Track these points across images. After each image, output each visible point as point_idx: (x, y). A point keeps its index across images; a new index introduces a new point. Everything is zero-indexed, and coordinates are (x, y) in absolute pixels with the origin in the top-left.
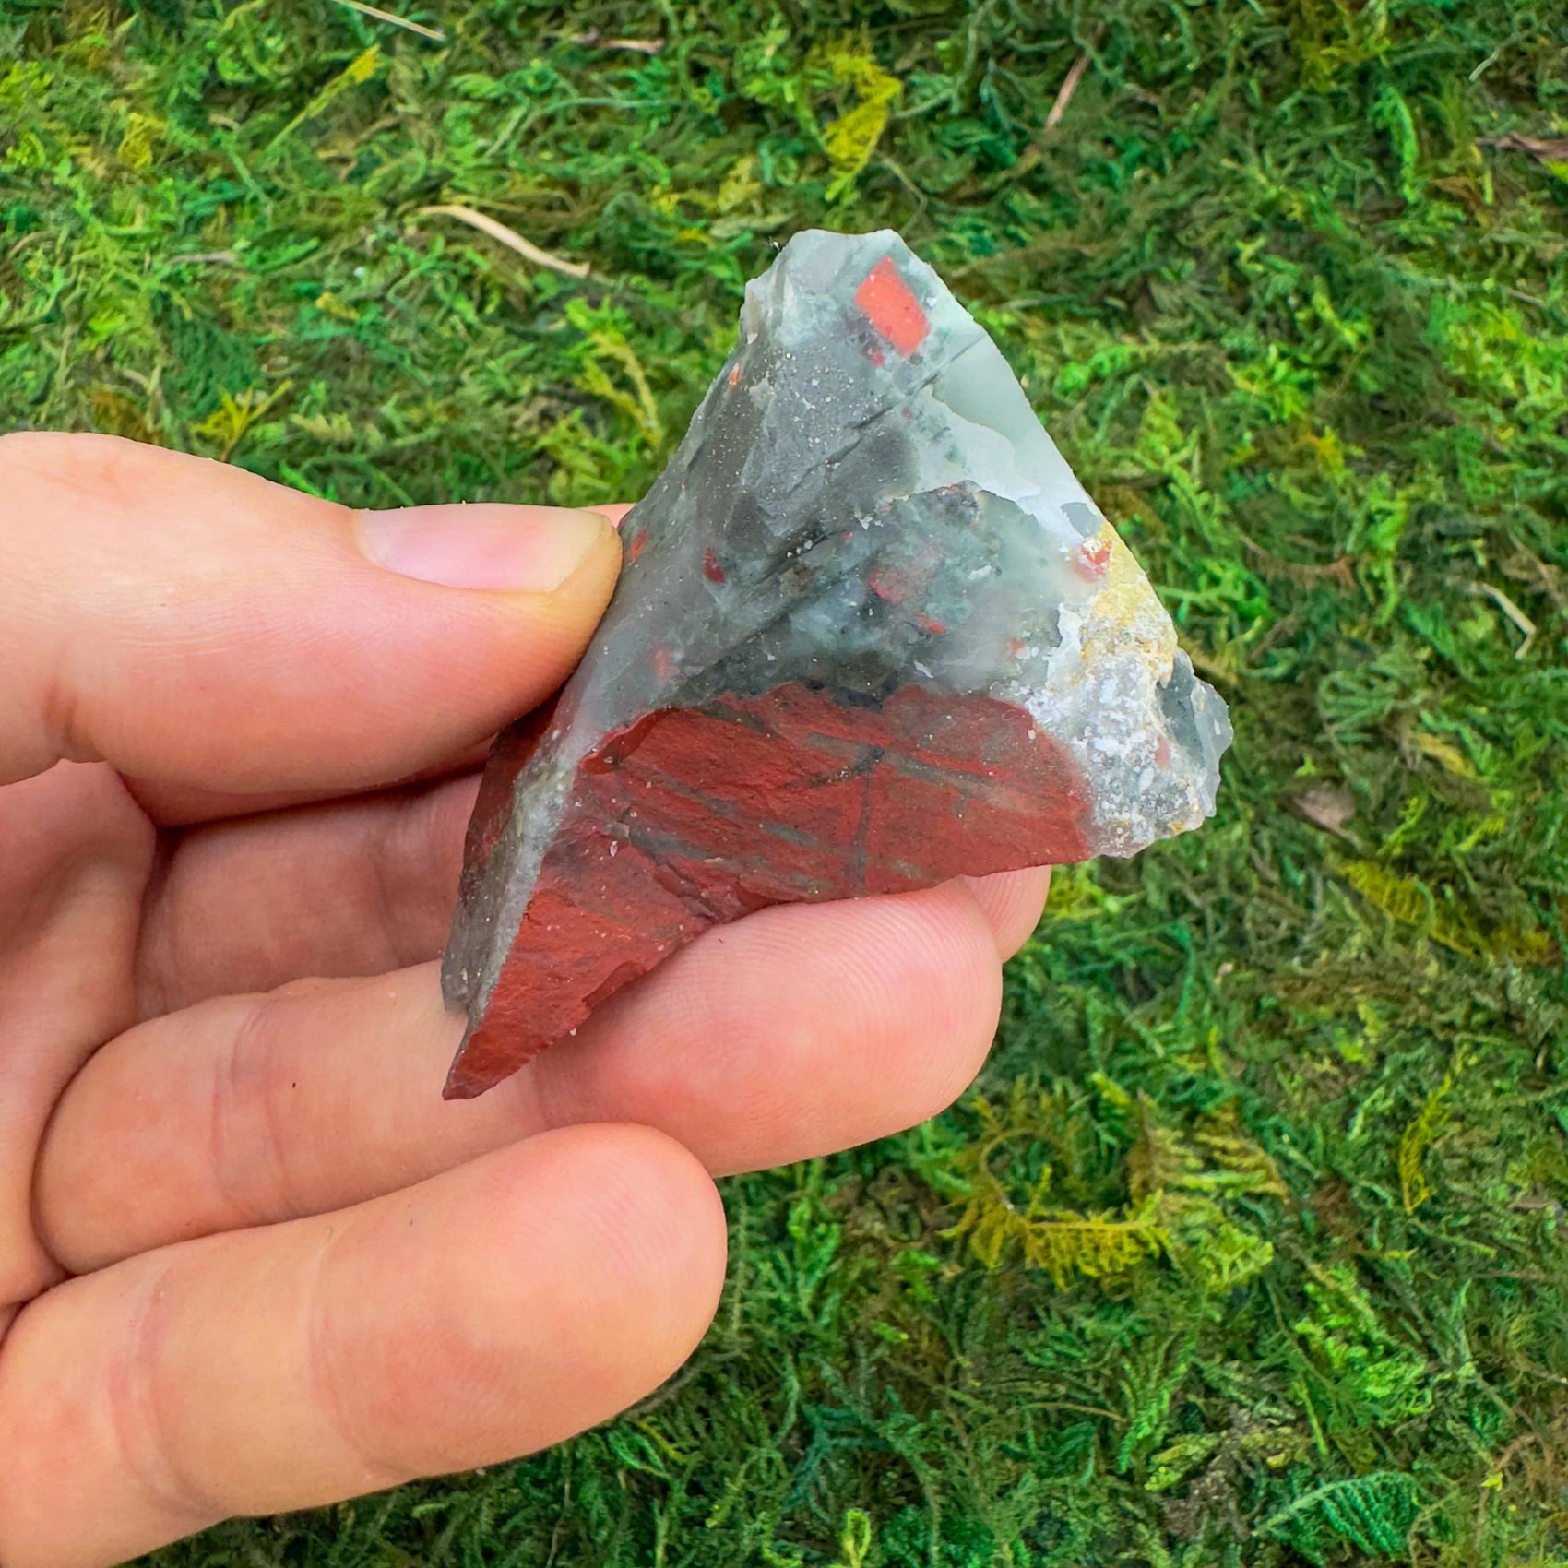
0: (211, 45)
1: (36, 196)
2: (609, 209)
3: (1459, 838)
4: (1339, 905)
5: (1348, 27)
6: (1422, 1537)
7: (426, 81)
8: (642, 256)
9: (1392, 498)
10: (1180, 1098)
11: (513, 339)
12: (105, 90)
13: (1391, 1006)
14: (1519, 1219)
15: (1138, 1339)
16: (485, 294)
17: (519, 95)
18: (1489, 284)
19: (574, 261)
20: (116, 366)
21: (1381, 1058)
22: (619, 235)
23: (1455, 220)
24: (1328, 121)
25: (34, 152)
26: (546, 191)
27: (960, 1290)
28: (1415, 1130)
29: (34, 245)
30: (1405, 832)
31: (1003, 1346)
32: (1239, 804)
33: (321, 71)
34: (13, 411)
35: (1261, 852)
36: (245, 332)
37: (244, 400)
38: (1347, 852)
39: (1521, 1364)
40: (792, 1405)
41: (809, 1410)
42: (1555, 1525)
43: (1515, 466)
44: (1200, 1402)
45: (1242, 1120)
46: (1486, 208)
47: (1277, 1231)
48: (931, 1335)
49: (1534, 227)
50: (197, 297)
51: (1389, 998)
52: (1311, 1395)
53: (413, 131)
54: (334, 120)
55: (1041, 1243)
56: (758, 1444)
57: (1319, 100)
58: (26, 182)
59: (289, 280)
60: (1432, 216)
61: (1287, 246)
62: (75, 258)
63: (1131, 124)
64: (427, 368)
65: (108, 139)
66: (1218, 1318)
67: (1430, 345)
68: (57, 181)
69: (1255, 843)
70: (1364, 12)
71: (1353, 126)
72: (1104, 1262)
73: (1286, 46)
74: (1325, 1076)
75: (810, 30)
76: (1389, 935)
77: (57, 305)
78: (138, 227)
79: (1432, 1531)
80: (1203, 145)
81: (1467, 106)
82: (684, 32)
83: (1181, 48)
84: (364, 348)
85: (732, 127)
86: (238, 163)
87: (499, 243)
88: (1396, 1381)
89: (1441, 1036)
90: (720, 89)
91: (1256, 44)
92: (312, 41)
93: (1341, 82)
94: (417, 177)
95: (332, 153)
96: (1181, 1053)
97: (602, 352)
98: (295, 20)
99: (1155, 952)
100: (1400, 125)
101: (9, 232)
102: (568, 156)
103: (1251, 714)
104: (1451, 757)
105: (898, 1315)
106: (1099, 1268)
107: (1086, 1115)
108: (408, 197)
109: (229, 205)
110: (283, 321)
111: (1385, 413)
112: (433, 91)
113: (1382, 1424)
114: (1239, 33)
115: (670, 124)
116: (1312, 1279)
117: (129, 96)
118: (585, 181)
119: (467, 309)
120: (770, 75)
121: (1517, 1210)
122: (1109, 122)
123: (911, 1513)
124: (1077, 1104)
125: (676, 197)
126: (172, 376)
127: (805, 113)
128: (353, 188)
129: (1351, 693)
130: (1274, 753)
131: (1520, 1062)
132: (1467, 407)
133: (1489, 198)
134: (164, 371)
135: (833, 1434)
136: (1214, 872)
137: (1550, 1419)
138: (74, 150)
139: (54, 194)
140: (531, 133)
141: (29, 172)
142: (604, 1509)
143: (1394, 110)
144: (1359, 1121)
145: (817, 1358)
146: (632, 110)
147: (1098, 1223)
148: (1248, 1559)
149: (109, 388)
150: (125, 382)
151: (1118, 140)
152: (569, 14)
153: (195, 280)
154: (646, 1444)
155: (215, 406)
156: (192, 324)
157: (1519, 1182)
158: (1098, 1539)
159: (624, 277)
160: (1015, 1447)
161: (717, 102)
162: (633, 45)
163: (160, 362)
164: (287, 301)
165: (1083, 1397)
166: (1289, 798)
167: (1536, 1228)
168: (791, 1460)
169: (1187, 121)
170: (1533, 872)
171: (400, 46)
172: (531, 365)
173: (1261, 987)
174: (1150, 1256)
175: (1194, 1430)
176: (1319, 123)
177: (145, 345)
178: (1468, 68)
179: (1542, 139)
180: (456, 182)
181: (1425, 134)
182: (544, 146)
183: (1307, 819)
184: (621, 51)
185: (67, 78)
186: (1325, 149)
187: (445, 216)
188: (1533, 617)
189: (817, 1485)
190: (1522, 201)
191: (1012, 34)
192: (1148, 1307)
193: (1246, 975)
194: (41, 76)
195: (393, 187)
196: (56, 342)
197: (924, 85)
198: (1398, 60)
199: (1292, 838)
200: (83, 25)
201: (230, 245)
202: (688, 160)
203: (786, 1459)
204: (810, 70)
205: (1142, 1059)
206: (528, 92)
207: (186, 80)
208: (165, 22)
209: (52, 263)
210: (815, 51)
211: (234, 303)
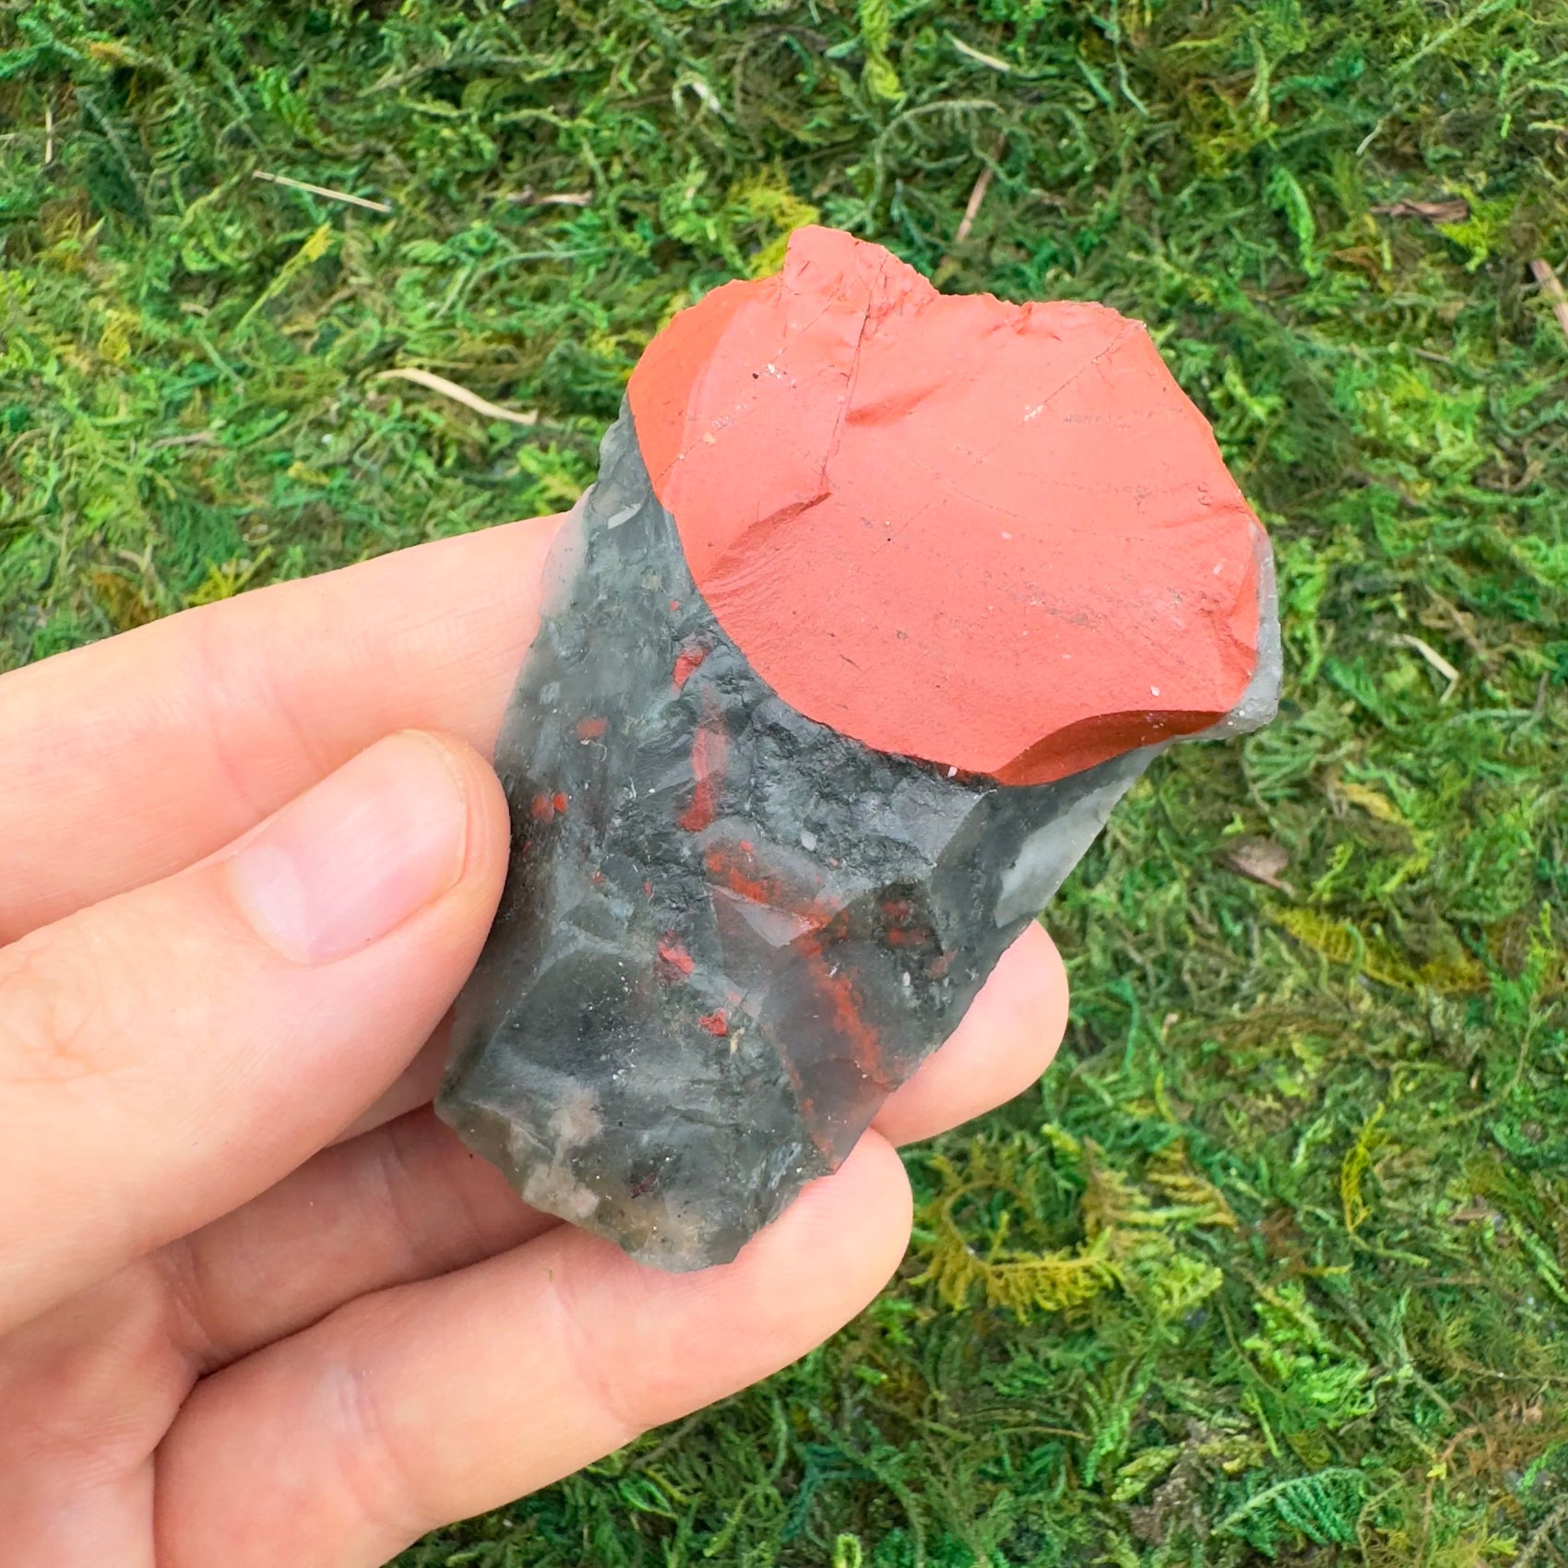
0: (174, 239)
1: (28, 396)
2: (552, 358)
3: (1384, 881)
4: (1276, 950)
5: (1233, 116)
6: (1371, 1525)
7: (376, 251)
8: (587, 399)
9: (1311, 562)
10: (1129, 1141)
11: (472, 489)
12: (83, 289)
13: (1326, 1042)
14: (1459, 1230)
15: (1101, 1365)
16: (443, 447)
17: (463, 256)
18: (1393, 348)
19: (524, 409)
20: (112, 548)
21: (1322, 1092)
22: (562, 381)
23: (1359, 288)
24: (1227, 205)
25: (22, 356)
26: (493, 346)
27: (935, 1331)
28: (1354, 1155)
29: (29, 443)
30: (1334, 878)
31: (975, 1380)
32: (1175, 864)
33: (279, 253)
34: (23, 598)
35: (1200, 908)
36: (226, 505)
37: (229, 569)
38: (1283, 901)
39: (1458, 1363)
40: (782, 1444)
41: (800, 1449)
42: (1503, 1509)
43: (1432, 519)
44: (1162, 1418)
45: (1190, 1159)
46: (1387, 274)
47: (1227, 1258)
48: (910, 1376)
49: (1436, 287)
50: (179, 477)
51: (1323, 1034)
52: (1262, 1405)
53: (367, 302)
54: (296, 296)
55: (1001, 1283)
56: (753, 1481)
57: (1215, 186)
58: (18, 384)
59: (263, 453)
60: (1334, 287)
61: (1200, 328)
62: (67, 452)
63: (1040, 226)
64: (394, 523)
65: (90, 336)
66: (1175, 1340)
67: (1336, 412)
68: (46, 380)
69: (1193, 900)
70: (1247, 101)
71: (1251, 209)
72: (1061, 1296)
73: (1178, 139)
74: (1269, 1111)
75: (728, 168)
76: (1324, 976)
77: (54, 497)
78: (123, 416)
79: (1380, 1519)
80: (1110, 241)
81: (1358, 180)
82: (611, 183)
83: (1078, 151)
84: (336, 512)
85: (665, 266)
86: (209, 348)
87: (452, 401)
88: (1341, 1385)
89: (1378, 1066)
90: (648, 232)
91: (1150, 140)
92: (269, 224)
93: (1234, 167)
94: (373, 345)
95: (296, 328)
96: (1130, 1100)
97: (553, 494)
98: (250, 207)
99: (1104, 1009)
100: (1294, 204)
101: (5, 433)
102: (512, 310)
103: (1183, 779)
104: (1378, 804)
105: (880, 1359)
106: (1058, 1302)
107: (1045, 1164)
108: (367, 364)
109: (205, 387)
110: (260, 491)
111: (1303, 480)
112: (383, 260)
113: (1331, 1425)
114: (1131, 132)
115: (605, 270)
116: (1261, 1299)
117: (104, 294)
118: (529, 333)
119: (426, 465)
120: (693, 216)
121: (1458, 1222)
122: (1019, 227)
123: (897, 1535)
124: (1035, 1155)
125: (614, 339)
126: (162, 553)
127: (729, 248)
128: (317, 360)
129: (1277, 752)
130: (1205, 814)
131: (1455, 1084)
132: (1382, 467)
133: (1388, 265)
134: (155, 548)
135: (824, 1469)
136: (1153, 930)
137: (1494, 1411)
138: (60, 350)
139: (44, 393)
140: (477, 291)
141: (20, 375)
142: (619, 1549)
143: (1287, 191)
144: (1301, 1150)
145: (804, 1402)
146: (571, 260)
147: (1054, 1262)
148: (1214, 1557)
149: (108, 569)
150: (121, 561)
151: (1029, 243)
152: (503, 175)
153: (177, 461)
154: (653, 1488)
155: (204, 577)
156: (177, 503)
157: (1459, 1196)
158: (1073, 1549)
159: (572, 420)
160: (993, 1470)
161: (648, 244)
162: (564, 199)
163: (151, 540)
164: (261, 473)
165: (1050, 1420)
166: (1224, 854)
167: (1474, 1238)
168: (787, 1495)
169: (1092, 219)
170: (1458, 906)
171: (349, 222)
172: (490, 511)
173: (1203, 1034)
174: (1105, 1288)
175: (1156, 1444)
176: (1219, 209)
177: (137, 526)
178: (1356, 142)
179: (1435, 202)
180: (409, 346)
181: (1321, 209)
182: (490, 303)
183: (1243, 873)
184: (554, 206)
185: (47, 283)
186: (1227, 231)
187: (401, 380)
188: (1456, 662)
189: (812, 1516)
190: (1423, 264)
191: (917, 154)
192: (1107, 1335)
193: (1191, 1023)
194: (24, 283)
195: (352, 356)
196: (56, 531)
197: (840, 211)
198: (1286, 142)
199: (1229, 892)
200: (57, 232)
201: (208, 423)
202: (626, 302)
203: (782, 1494)
204: (732, 206)
205: (1092, 1109)
206: (471, 253)
207: (154, 275)
208: (133, 221)
209: (47, 458)
210: (734, 188)
211: (212, 480)
